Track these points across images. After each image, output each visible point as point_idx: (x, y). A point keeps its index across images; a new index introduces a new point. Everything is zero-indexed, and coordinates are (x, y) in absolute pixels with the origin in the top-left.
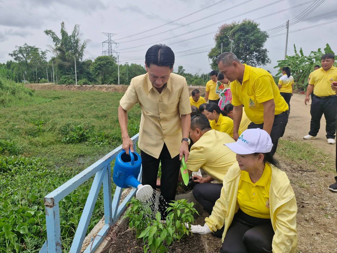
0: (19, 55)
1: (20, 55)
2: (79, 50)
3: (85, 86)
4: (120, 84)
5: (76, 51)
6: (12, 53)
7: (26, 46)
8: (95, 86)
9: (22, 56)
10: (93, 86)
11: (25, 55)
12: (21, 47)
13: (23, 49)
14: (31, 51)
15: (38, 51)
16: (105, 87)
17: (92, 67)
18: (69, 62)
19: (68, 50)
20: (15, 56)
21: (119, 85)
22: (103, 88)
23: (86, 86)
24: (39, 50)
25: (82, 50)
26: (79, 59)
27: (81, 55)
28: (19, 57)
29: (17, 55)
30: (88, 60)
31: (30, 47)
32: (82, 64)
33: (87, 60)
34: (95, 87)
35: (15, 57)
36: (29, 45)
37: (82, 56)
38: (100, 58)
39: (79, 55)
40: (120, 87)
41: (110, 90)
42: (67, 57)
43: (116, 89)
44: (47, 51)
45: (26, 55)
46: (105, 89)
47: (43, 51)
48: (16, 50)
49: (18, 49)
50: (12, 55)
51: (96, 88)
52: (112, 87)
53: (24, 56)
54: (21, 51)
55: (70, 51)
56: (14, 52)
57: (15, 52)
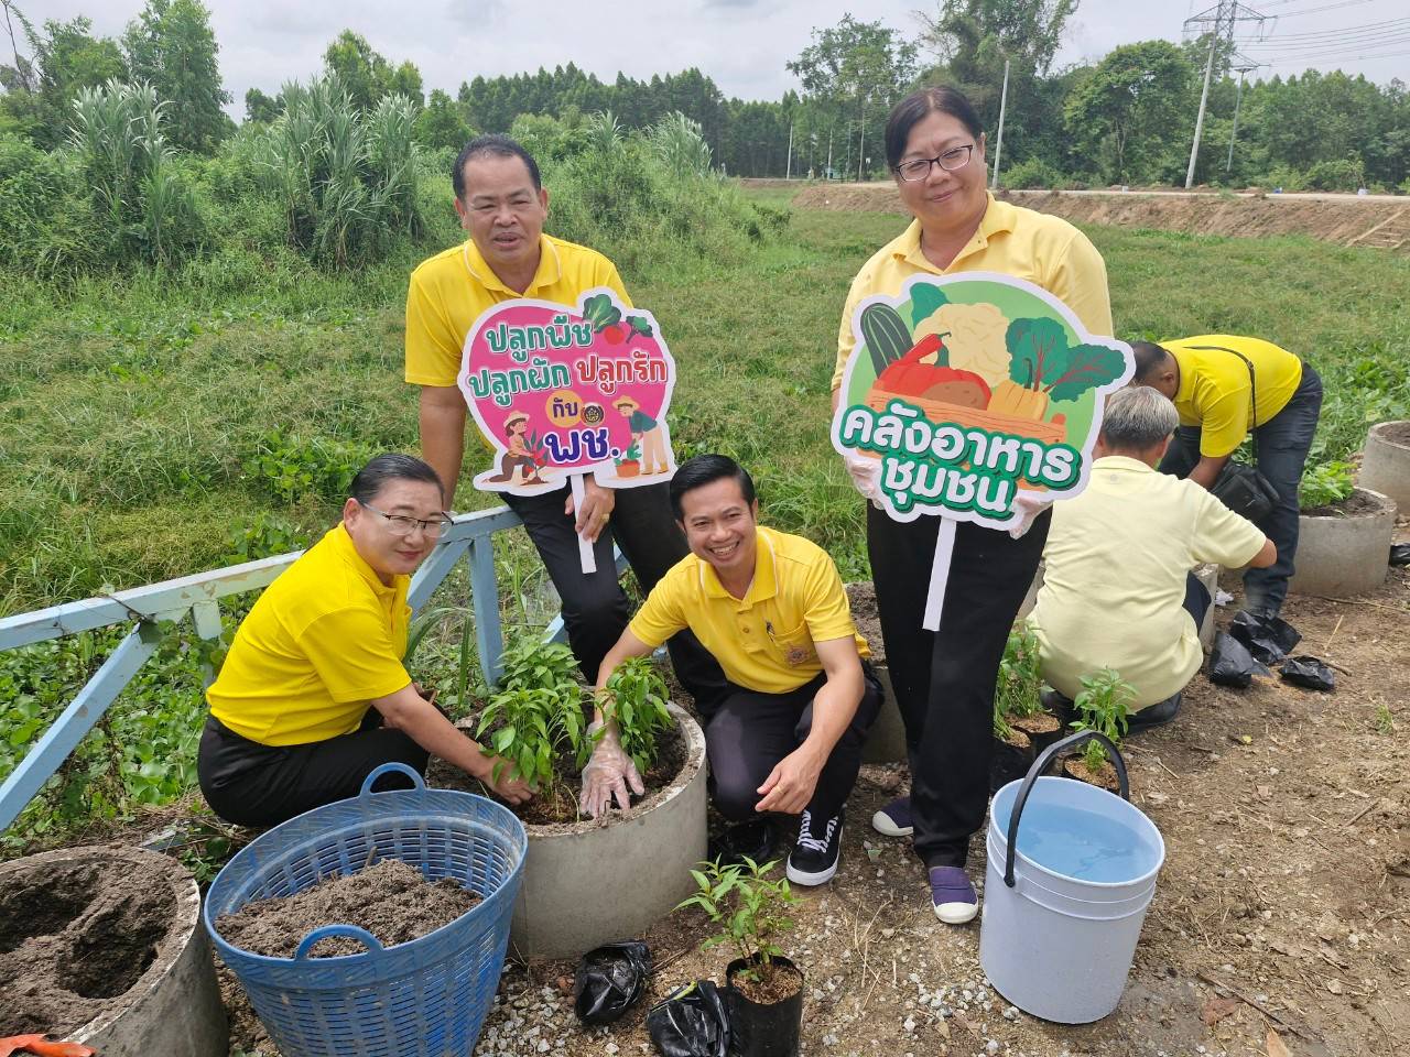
0: (819, 67)
1: (824, 68)
2: (1044, 25)
3: (1018, 196)
4: (1195, 182)
5: (1029, 30)
6: (798, 59)
7: (847, 25)
8: (1064, 192)
9: (827, 70)
10: (1052, 194)
11: (839, 62)
12: (829, 33)
13: (837, 38)
14: (863, 44)
15: (889, 42)
16: (1108, 201)
17: (1076, 103)
18: (988, 81)
19: (993, 26)
20: (806, 73)
21: (1190, 190)
22: (1099, 207)
23: (1023, 195)
24: (893, 38)
25: (1057, 23)
26: (1037, 66)
27: (1047, 46)
28: (818, 75)
29: (813, 65)
30: (1074, 71)
31: (861, 28)
32: (1045, 91)
33: (1070, 70)
34: (1062, 202)
35: (805, 77)
36: (859, 20)
37: (1050, 53)
38: (1121, 56)
39: (1039, 49)
40: (1180, 203)
41: (1126, 213)
42: (981, 61)
43: (1159, 212)
44: (922, 42)
45: (844, 63)
46: (1104, 208)
47: (909, 42)
48: (810, 47)
49: (818, 41)
50: (795, 68)
51: (1066, 203)
52: (1143, 201)
53: (835, 69)
54: (827, 50)
55: (1003, 31)
56: (804, 54)
57: (809, 55)
